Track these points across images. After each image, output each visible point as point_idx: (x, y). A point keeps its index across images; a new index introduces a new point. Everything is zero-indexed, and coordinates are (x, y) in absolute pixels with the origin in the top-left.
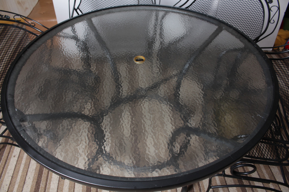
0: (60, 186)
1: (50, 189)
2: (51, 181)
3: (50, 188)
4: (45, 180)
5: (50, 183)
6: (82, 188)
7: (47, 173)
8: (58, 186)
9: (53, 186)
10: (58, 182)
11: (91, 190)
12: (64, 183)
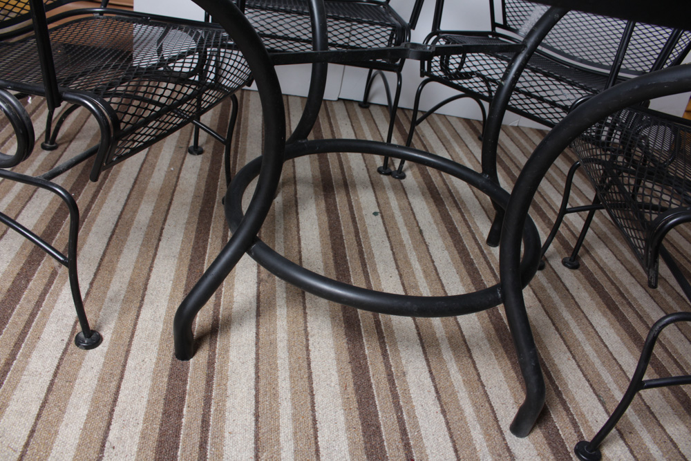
0: (66, 367)
1: (25, 373)
2: (32, 347)
3: (23, 369)
4: (13, 344)
5: (27, 356)
6: (152, 381)
7: (24, 323)
8: (58, 367)
9: (40, 363)
10: (59, 356)
11: (184, 392)
12: (84, 359)
